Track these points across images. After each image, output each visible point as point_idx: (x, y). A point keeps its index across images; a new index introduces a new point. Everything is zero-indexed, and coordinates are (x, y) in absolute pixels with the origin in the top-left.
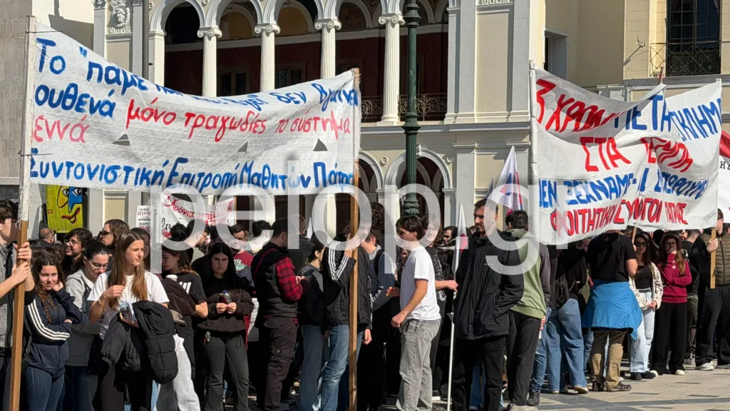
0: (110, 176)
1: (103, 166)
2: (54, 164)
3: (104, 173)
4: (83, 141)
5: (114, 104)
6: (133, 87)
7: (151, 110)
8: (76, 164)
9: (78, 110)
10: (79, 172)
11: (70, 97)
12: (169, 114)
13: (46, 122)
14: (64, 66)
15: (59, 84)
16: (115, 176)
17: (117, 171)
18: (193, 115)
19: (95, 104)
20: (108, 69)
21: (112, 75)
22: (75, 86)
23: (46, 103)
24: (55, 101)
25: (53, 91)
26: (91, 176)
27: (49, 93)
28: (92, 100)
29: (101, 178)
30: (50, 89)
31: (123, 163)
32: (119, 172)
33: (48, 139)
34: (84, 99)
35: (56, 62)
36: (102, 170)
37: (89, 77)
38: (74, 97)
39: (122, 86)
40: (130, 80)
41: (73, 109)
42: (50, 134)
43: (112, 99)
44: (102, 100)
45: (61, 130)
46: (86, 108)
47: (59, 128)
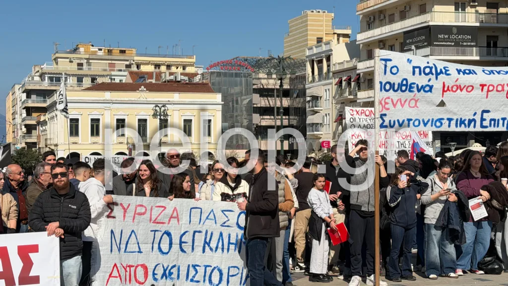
0: (438, 124)
1: (433, 119)
2: (398, 121)
3: (434, 122)
4: (417, 107)
5: (433, 86)
6: (441, 74)
7: (457, 86)
8: (414, 119)
9: (410, 91)
10: (417, 123)
11: (404, 85)
12: (469, 86)
13: (392, 100)
14: (398, 70)
15: (396, 80)
16: (442, 124)
17: (442, 121)
18: (485, 85)
19: (420, 87)
20: (425, 68)
21: (427, 70)
22: (406, 80)
23: (391, 90)
24: (396, 88)
25: (394, 84)
26: (425, 125)
27: (392, 86)
28: (417, 85)
29: (432, 126)
30: (392, 83)
31: (446, 116)
32: (443, 122)
33: (393, 108)
34: (413, 85)
35: (393, 69)
36: (432, 121)
37: (414, 73)
38: (406, 85)
39: (435, 75)
40: (439, 71)
41: (407, 91)
42: (394, 106)
43: (430, 83)
44: (424, 84)
45: (403, 103)
46: (415, 89)
47: (401, 102)
